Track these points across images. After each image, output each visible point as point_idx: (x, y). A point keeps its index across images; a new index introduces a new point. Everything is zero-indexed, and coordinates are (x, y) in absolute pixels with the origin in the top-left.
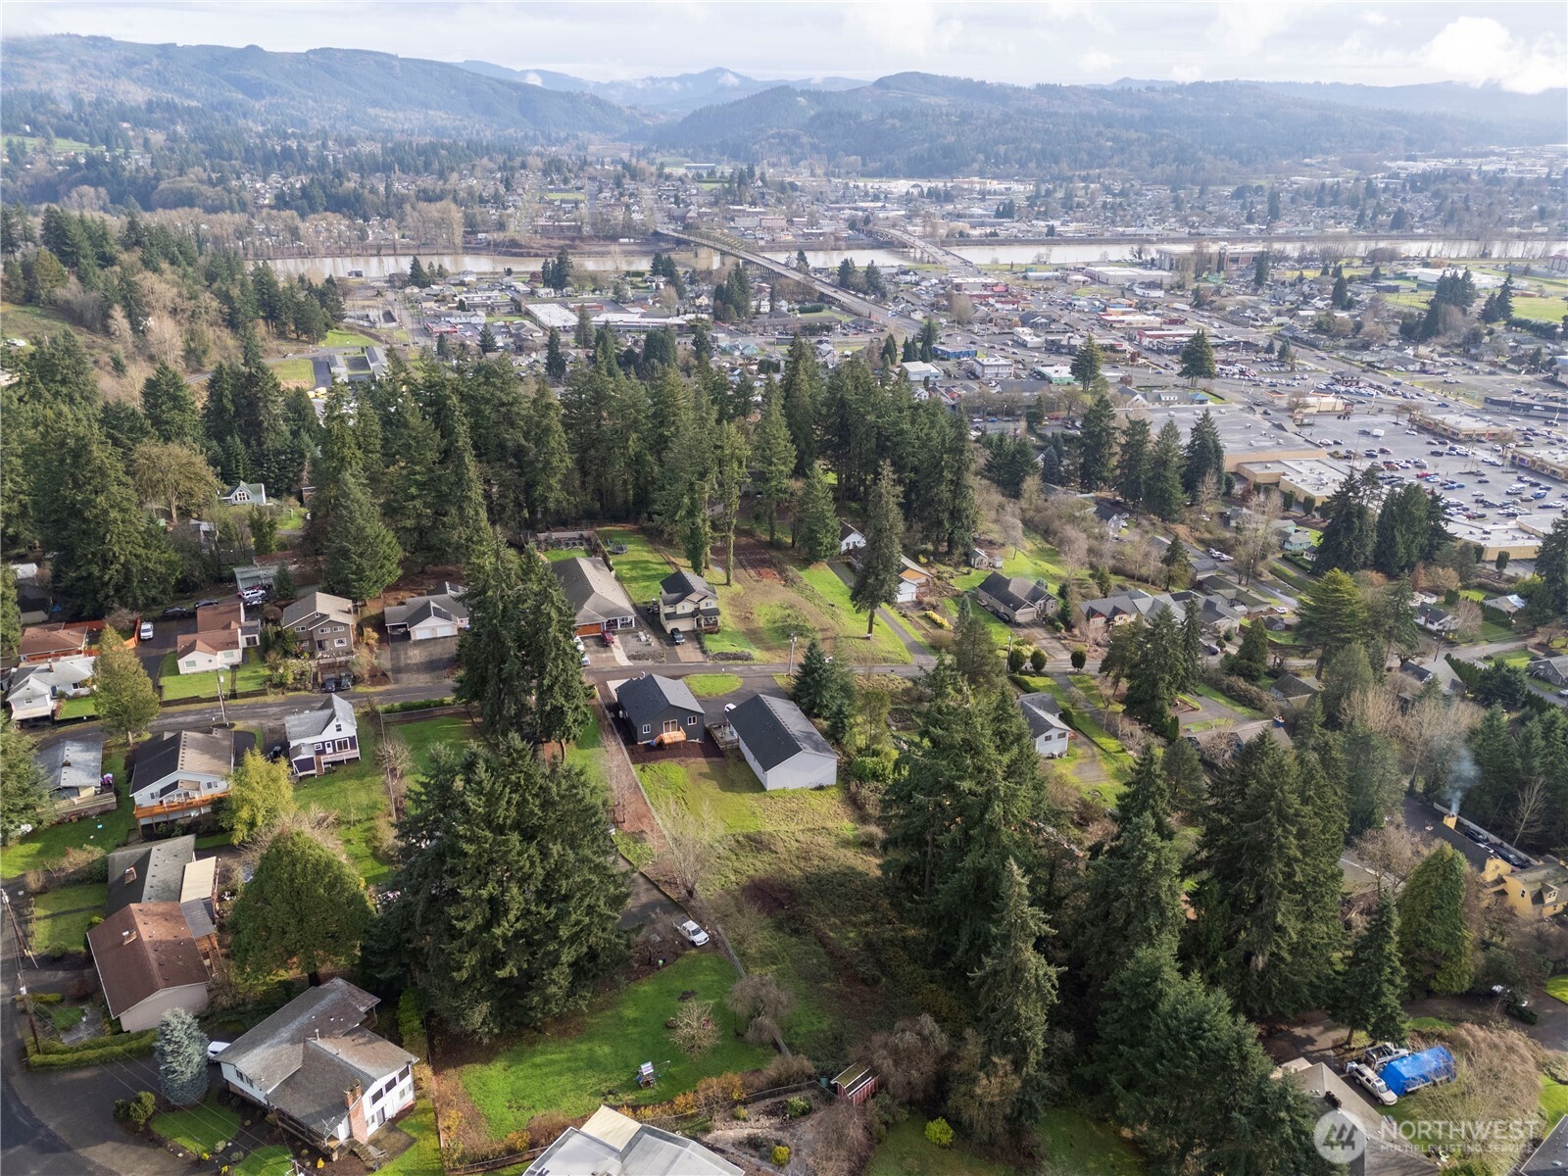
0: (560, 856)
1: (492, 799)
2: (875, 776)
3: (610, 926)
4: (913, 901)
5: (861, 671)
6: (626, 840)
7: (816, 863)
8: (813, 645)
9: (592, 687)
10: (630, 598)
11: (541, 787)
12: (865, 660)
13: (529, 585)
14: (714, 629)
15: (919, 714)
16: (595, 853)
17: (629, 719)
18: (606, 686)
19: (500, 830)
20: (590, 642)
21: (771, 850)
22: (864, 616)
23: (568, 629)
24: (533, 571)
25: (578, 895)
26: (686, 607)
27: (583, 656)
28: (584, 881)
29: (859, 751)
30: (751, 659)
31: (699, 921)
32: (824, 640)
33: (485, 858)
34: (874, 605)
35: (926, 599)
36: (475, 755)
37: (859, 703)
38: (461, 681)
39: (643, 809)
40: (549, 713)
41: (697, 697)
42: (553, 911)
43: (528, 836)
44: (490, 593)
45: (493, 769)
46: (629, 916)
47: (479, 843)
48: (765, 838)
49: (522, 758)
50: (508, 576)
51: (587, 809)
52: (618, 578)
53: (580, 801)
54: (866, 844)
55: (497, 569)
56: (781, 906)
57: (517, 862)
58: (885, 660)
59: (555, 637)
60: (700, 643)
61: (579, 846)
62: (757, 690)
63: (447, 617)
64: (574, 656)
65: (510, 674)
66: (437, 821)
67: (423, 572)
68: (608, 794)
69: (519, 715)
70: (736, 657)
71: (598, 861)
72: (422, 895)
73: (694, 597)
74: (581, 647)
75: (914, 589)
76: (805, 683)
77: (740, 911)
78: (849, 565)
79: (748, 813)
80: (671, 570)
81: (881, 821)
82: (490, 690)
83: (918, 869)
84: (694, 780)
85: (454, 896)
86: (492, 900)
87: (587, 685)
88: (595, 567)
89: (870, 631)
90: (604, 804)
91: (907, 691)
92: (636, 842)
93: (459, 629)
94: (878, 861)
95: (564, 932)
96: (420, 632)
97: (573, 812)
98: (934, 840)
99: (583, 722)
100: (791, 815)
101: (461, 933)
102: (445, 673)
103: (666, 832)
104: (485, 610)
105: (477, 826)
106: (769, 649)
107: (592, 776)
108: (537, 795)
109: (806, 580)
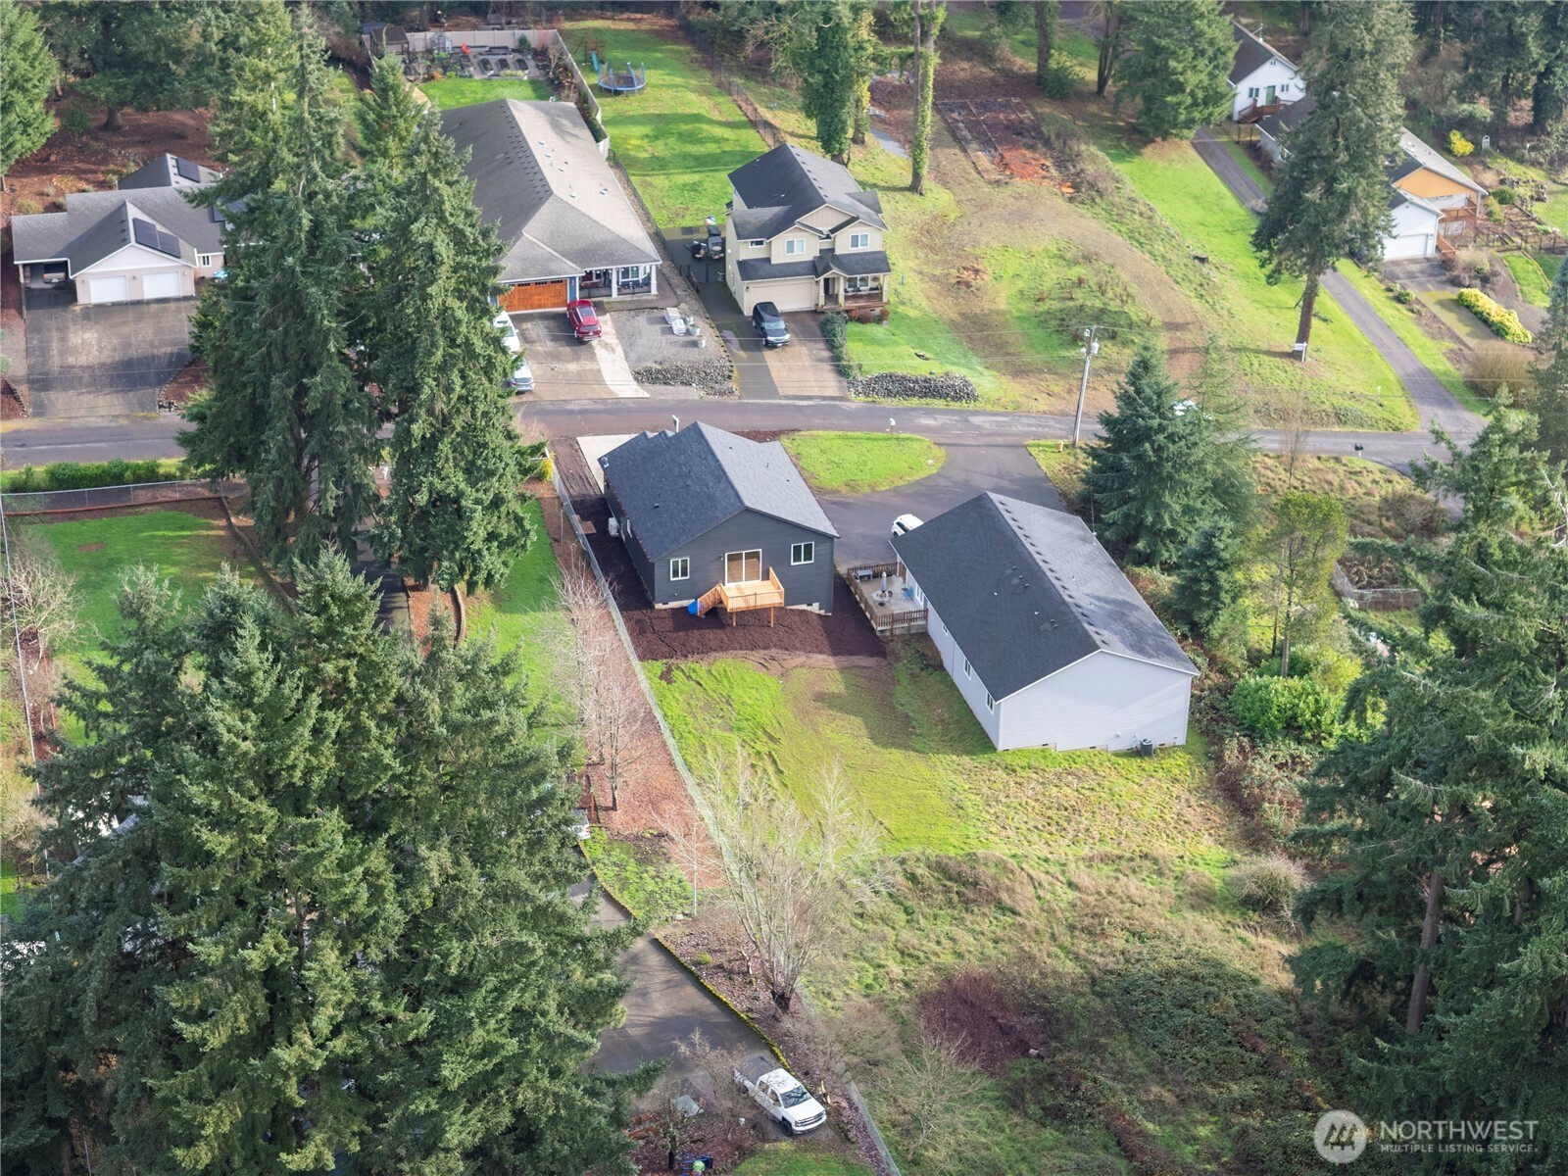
0: (448, 878)
1: (275, 721)
2: (1292, 727)
3: (570, 1064)
4: (1377, 1056)
5: (1271, 443)
6: (618, 854)
7: (1119, 944)
8: (1145, 365)
9: (537, 450)
10: (646, 217)
11: (400, 700)
12: (1284, 415)
13: (381, 166)
14: (870, 311)
15: (1425, 564)
16: (536, 878)
17: (634, 541)
18: (576, 452)
19: (294, 800)
20: (537, 329)
21: (1001, 906)
22: (1288, 294)
23: (479, 291)
24: (393, 129)
25: (492, 981)
26: (796, 246)
27: (516, 363)
28: (508, 947)
29: (1255, 659)
30: (971, 396)
31: (804, 1073)
32: (1174, 353)
33: (258, 870)
34: (1316, 263)
35: (1465, 255)
36: (234, 604)
37: (1261, 531)
38: (200, 417)
39: (663, 779)
40: (424, 513)
41: (818, 492)
42: (427, 1016)
43: (366, 823)
44: (279, 185)
45: (280, 645)
46: (621, 1046)
47: (242, 831)
48: (987, 873)
49: (354, 618)
50: (329, 140)
51: (516, 764)
52: (616, 161)
53: (501, 741)
54: (1260, 903)
55: (299, 122)
56: (1021, 1047)
57: (337, 885)
58: (1340, 417)
59: (445, 309)
60: (831, 346)
61: (496, 858)
62: (982, 483)
63: (169, 249)
64: (492, 363)
65: (327, 402)
66: (136, 768)
67: (109, 126)
68: (577, 733)
69: (346, 513)
70: (929, 389)
71: (543, 898)
72: (99, 953)
73: (821, 219)
74: (513, 343)
75: (1431, 226)
76: (1117, 468)
77: (911, 1053)
78: (1255, 151)
79: (944, 806)
80: (758, 144)
81: (1302, 845)
82: (275, 439)
83: (1391, 974)
84: (802, 714)
85: (177, 957)
86: (271, 975)
87: (524, 443)
88: (557, 127)
89: (1303, 336)
90: (564, 754)
91: (1395, 506)
92: (644, 861)
93: (200, 282)
94: (1288, 949)
95: (454, 1071)
96: (99, 284)
97: (481, 769)
98: (1442, 899)
99: (511, 541)
100: (1059, 819)
101: (195, 1052)
102: (160, 394)
103: (721, 840)
104: (266, 230)
105: (239, 787)
106: (1019, 372)
107: (535, 678)
108: (389, 719)
109: (1132, 188)
